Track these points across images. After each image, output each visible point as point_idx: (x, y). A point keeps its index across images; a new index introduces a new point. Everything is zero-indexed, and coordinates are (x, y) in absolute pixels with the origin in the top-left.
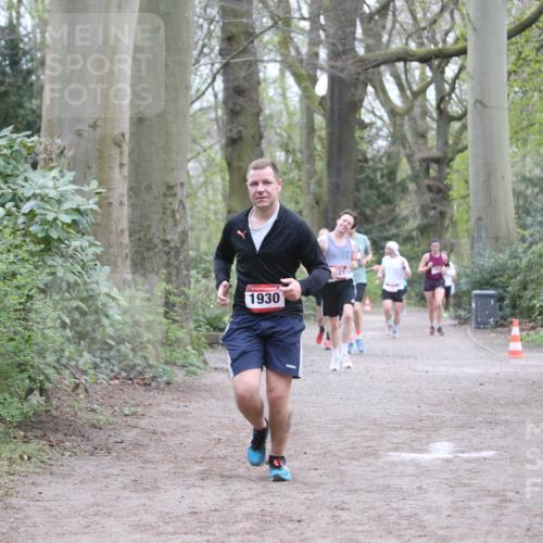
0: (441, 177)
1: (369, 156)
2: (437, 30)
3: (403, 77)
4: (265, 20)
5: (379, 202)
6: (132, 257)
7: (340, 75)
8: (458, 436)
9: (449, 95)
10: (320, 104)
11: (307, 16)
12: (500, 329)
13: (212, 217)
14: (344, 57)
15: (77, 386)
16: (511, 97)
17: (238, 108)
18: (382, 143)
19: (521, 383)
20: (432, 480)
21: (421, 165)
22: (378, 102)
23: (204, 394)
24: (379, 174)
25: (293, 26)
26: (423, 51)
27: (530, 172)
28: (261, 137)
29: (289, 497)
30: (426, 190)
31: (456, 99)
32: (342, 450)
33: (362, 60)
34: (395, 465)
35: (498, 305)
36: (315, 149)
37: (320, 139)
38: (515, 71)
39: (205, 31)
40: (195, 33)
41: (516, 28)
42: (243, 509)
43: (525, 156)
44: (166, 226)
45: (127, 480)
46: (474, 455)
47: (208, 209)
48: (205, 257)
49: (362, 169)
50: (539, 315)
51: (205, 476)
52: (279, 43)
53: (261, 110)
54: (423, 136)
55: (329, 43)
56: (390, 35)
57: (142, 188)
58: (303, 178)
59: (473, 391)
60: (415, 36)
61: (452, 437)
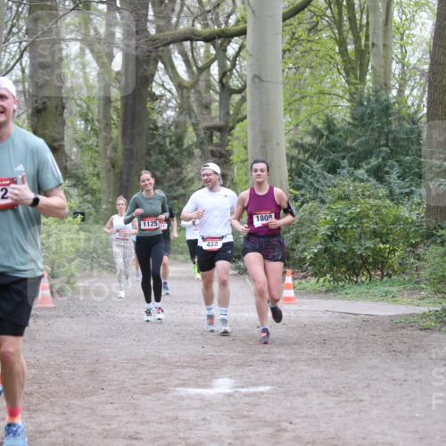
0: (223, 144)
1: (159, 125)
2: (220, 13)
3: (190, 54)
4: (67, 3)
5: (168, 165)
8: (237, 374)
9: (231, 70)
16: (285, 74)
19: (294, 326)
20: (215, 412)
21: (205, 133)
22: (167, 76)
24: (168, 140)
25: (92, 8)
26: (207, 31)
27: (302, 139)
28: (64, 108)
29: (87, 428)
30: (210, 155)
31: (236, 74)
32: (135, 386)
33: (154, 40)
34: (183, 400)
36: (111, 118)
37: (116, 109)
38: (289, 50)
39: (14, 12)
40: (5, 14)
41: (291, 10)
42: (47, 439)
43: (297, 125)
46: (252, 390)
49: (153, 136)
50: (310, 265)
54: (207, 107)
56: (178, 18)
58: (101, 144)
59: (251, 332)
60: (200, 18)
61: (233, 374)
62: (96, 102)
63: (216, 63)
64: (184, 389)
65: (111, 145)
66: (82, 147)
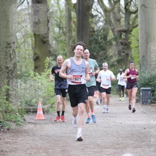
0: (127, 38)
1: (95, 30)
5: (100, 49)
8: (134, 151)
9: (130, 2)
10: (74, 7)
12: (153, 104)
13: (28, 57)
21: (118, 33)
22: (99, 6)
23: (24, 133)
24: (99, 37)
28: (48, 22)
30: (120, 44)
31: (133, 4)
35: (152, 94)
36: (72, 27)
37: (74, 22)
44: (7, 61)
47: (26, 53)
48: (24, 74)
49: (92, 35)
53: (48, 10)
54: (119, 20)
58: (67, 39)
59: (141, 131)
61: (132, 152)
62: (64, 19)
65: (72, 40)
66: (57, 41)
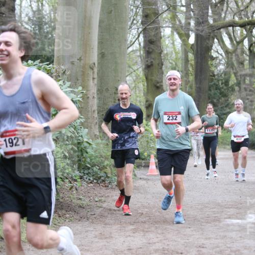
0: (251, 84)
1: (216, 73)
2: (249, 11)
3: (232, 34)
4: (163, 7)
5: (220, 96)
6: (99, 123)
7: (201, 33)
10: (191, 48)
11: (184, 4)
14: (203, 25)
15: (72, 187)
17: (151, 50)
18: (222, 67)
21: (241, 78)
22: (219, 47)
24: (220, 82)
25: (177, 9)
26: (242, 21)
28: (162, 65)
29: (176, 241)
30: (244, 90)
32: (202, 218)
33: (212, 26)
34: (229, 226)
36: (189, 70)
37: (191, 65)
39: (134, 12)
40: (129, 13)
42: (154, 247)
45: (97, 233)
47: (136, 100)
49: (212, 80)
51: (135, 231)
52: (171, 18)
53: (162, 51)
54: (242, 63)
55: (195, 18)
56: (225, 14)
57: (104, 90)
60: (238, 14)
62: (180, 61)
63: (246, 39)
64: (229, 220)
65: (189, 85)
